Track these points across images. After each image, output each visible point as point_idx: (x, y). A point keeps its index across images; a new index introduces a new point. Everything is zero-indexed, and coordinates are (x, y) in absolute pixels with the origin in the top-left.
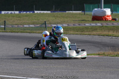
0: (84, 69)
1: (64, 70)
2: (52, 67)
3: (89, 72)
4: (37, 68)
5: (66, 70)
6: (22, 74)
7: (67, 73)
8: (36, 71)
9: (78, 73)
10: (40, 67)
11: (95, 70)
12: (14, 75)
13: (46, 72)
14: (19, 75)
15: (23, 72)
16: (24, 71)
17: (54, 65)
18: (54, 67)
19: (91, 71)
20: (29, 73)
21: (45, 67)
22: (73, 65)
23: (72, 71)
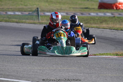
0: (105, 73)
1: (78, 73)
2: (60, 68)
3: (113, 77)
4: (40, 70)
5: (81, 73)
6: (25, 77)
7: (84, 77)
8: (41, 73)
9: (98, 77)
10: (44, 68)
11: (120, 75)
12: (13, 77)
13: (54, 75)
14: (20, 78)
15: (25, 75)
16: (25, 73)
17: (62, 66)
18: (64, 70)
19: (115, 76)
20: (33, 76)
21: (52, 69)
22: (87, 67)
23: (90, 75)
